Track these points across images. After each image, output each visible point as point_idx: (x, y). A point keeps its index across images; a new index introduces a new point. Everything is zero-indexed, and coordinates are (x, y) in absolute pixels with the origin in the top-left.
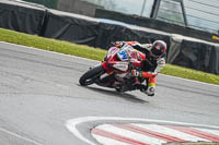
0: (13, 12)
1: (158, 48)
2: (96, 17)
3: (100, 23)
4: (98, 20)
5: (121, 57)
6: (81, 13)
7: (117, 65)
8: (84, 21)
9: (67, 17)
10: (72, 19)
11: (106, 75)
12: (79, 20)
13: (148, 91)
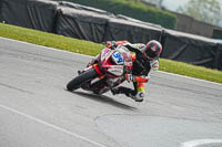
0: (129, 32)
1: (154, 49)
2: (213, 37)
3: (218, 44)
4: (216, 41)
5: (116, 60)
6: (199, 34)
7: (112, 69)
8: (202, 42)
9: (184, 38)
10: (189, 39)
11: (97, 79)
12: (196, 41)
13: (138, 96)
